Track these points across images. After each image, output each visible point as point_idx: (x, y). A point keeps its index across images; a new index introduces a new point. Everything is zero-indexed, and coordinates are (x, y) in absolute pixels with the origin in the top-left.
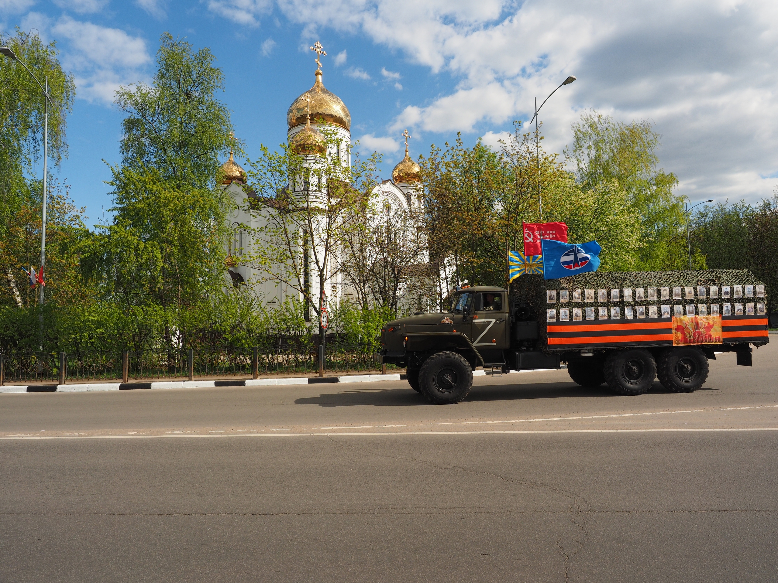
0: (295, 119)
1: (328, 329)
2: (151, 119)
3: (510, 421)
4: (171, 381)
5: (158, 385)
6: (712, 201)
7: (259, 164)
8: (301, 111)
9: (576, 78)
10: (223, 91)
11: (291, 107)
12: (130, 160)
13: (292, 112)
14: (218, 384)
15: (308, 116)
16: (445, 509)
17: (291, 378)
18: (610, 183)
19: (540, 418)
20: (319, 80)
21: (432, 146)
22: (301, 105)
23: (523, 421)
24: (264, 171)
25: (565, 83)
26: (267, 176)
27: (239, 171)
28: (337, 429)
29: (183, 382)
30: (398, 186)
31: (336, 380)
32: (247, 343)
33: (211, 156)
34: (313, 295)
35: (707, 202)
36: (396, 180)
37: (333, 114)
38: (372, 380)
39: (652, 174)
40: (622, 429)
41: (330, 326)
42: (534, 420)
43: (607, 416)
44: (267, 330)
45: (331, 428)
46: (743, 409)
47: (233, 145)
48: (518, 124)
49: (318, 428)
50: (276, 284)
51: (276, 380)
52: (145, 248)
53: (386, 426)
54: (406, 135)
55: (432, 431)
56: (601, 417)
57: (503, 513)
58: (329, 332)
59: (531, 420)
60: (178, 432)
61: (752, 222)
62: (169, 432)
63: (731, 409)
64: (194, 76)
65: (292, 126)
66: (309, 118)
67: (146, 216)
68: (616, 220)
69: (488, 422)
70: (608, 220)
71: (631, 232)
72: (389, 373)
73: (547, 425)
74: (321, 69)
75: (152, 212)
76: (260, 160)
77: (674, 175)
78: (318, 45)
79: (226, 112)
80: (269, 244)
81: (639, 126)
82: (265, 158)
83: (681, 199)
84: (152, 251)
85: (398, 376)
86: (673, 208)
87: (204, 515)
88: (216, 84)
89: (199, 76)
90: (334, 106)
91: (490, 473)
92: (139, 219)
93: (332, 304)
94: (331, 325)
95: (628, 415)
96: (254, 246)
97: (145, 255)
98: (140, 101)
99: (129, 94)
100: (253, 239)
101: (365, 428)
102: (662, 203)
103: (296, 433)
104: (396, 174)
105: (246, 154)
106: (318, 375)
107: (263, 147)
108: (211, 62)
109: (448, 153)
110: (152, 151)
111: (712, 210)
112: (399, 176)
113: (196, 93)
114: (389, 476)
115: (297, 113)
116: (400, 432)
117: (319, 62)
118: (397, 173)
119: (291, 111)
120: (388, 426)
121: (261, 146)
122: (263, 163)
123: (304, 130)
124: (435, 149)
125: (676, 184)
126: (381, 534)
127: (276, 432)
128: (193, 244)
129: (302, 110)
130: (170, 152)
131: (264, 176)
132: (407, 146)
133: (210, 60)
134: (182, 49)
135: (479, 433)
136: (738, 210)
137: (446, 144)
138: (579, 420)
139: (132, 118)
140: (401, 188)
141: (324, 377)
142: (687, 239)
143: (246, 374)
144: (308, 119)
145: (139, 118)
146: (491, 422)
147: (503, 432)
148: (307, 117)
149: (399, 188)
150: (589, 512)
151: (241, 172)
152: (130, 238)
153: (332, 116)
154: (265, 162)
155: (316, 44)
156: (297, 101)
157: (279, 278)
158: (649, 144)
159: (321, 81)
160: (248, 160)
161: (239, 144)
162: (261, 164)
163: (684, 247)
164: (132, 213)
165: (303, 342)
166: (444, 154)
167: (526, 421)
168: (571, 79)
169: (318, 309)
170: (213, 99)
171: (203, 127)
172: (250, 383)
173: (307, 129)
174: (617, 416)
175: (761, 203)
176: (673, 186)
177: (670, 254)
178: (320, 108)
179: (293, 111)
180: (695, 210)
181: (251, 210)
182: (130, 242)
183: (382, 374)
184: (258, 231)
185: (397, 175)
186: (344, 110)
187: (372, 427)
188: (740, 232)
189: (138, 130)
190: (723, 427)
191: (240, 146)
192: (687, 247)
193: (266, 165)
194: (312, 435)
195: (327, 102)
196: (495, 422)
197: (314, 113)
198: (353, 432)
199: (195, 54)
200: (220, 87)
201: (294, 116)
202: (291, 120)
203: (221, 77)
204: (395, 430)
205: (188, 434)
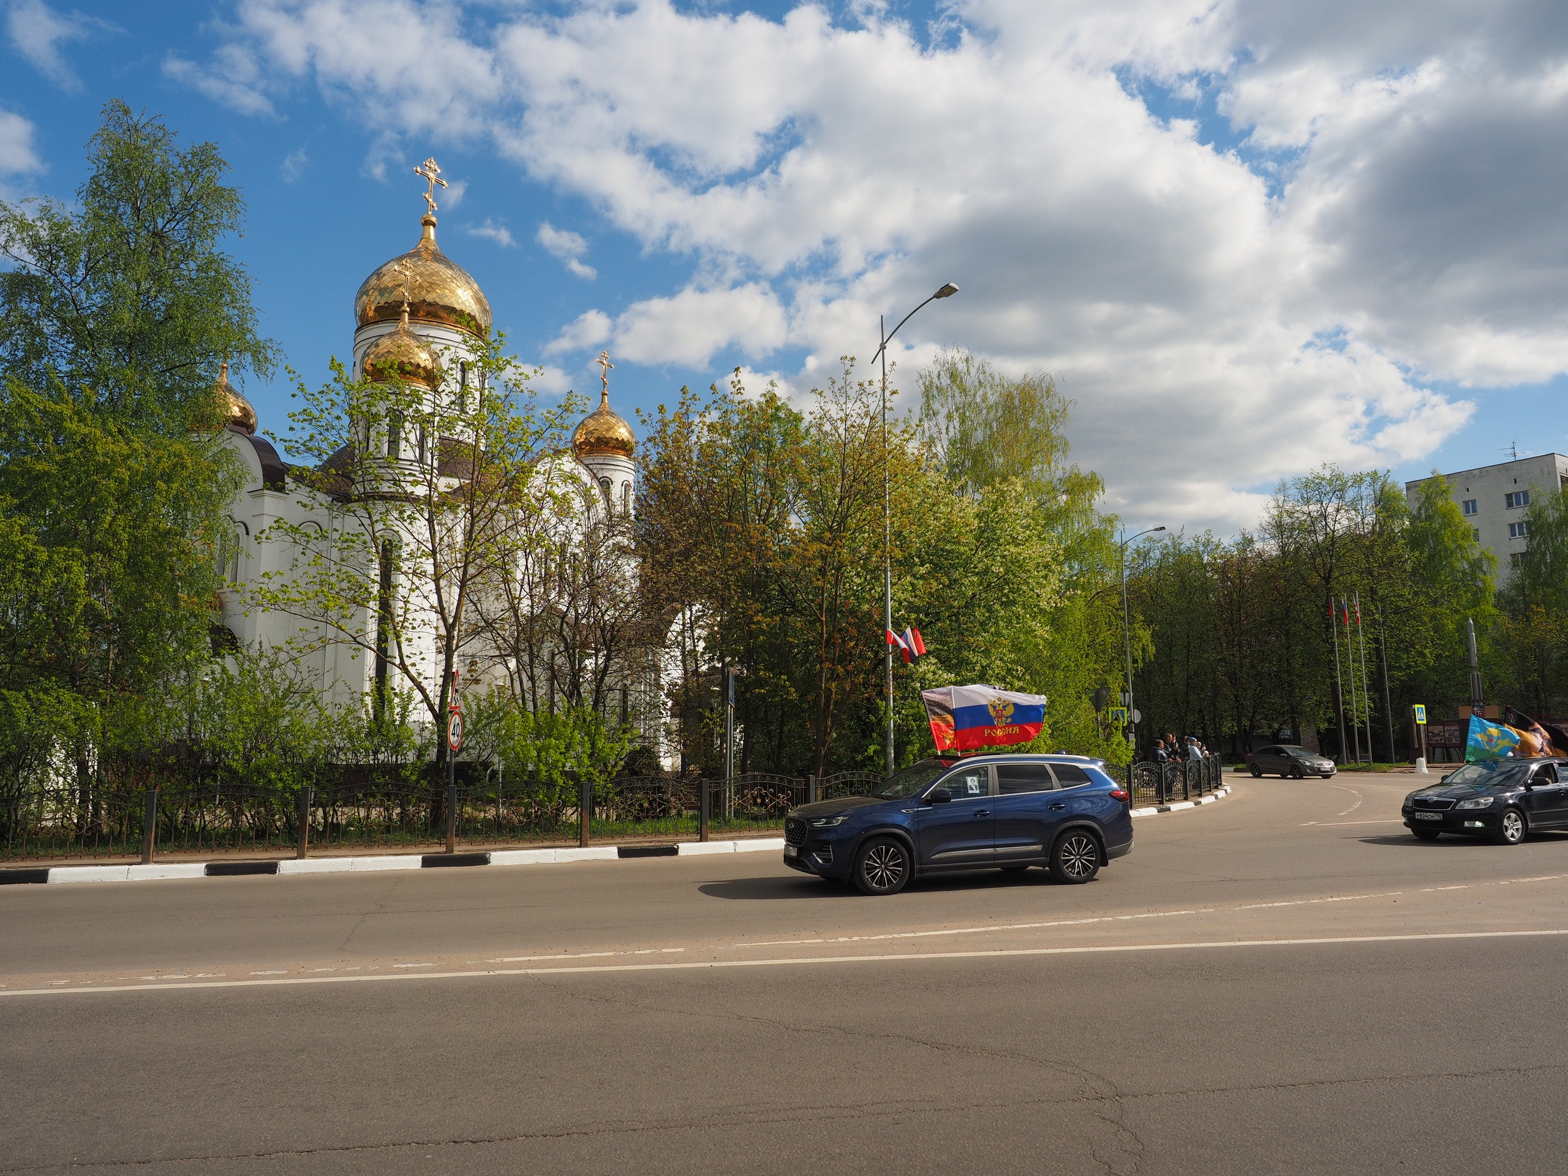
0: (373, 308)
1: (461, 750)
2: (67, 280)
3: (882, 937)
4: (97, 865)
5: (62, 875)
6: (1163, 528)
7: (325, 398)
8: (387, 295)
9: (957, 288)
10: (240, 236)
11: (367, 282)
12: (6, 364)
13: (367, 295)
14: (212, 870)
15: (406, 305)
16: (852, 1108)
17: (382, 855)
18: (1006, 484)
19: (937, 930)
20: (429, 235)
21: (684, 390)
22: (387, 281)
23: (908, 935)
24: (336, 412)
25: (938, 296)
26: (342, 422)
27: (238, 406)
28: (542, 961)
29: (128, 867)
30: (587, 462)
31: (483, 860)
32: (285, 780)
33: (201, 369)
34: (426, 678)
35: (1156, 530)
36: (581, 449)
37: (457, 306)
38: (559, 860)
39: (1059, 474)
40: (1094, 946)
41: (464, 746)
42: (927, 934)
43: (1056, 924)
44: (328, 750)
45: (528, 958)
46: (1278, 907)
47: (258, 352)
48: (850, 363)
49: (498, 960)
50: (353, 653)
51: (350, 860)
52: (50, 562)
53: (640, 952)
54: (605, 362)
55: (740, 959)
56: (1046, 924)
57: (966, 1110)
58: (463, 757)
59: (921, 934)
60: (175, 977)
61: (1223, 570)
62: (151, 978)
63: (1258, 906)
64: (176, 198)
65: (365, 322)
66: (408, 309)
67: (55, 490)
68: (1020, 554)
69: (841, 940)
70: (1006, 553)
71: (1045, 577)
72: (594, 845)
73: (955, 942)
74: (435, 213)
75: (71, 483)
76: (325, 389)
77: (1099, 477)
78: (432, 166)
79: (242, 281)
80: (338, 567)
81: (1036, 382)
82: (338, 387)
83: (1110, 521)
84: (65, 568)
85: (614, 850)
86: (1097, 538)
87: (345, 1152)
88: (225, 220)
89: (188, 198)
90: (459, 292)
91: (898, 1037)
92: (34, 496)
93: (470, 698)
94: (467, 742)
95: (1091, 920)
96: (306, 568)
97: (49, 579)
98: (46, 238)
99: (21, 222)
100: (303, 553)
101: (600, 958)
102: (1078, 527)
104: (580, 438)
105: (296, 375)
106: (443, 849)
107: (337, 361)
108: (219, 174)
109: (716, 405)
110: (62, 349)
111: (1159, 545)
112: (587, 442)
113: (177, 233)
114: (703, 1050)
115: (378, 297)
116: (676, 962)
117: (430, 200)
118: (584, 436)
119: (363, 292)
120: (645, 952)
121: (333, 360)
122: (333, 396)
123: (397, 333)
124: (689, 396)
125: (1101, 492)
126: (756, 1165)
127: (407, 971)
128: (161, 557)
129: (391, 292)
130: (107, 352)
131: (335, 423)
132: (605, 384)
133: (217, 169)
134: (152, 139)
135: (835, 960)
136: (1201, 548)
137: (711, 388)
138: (1008, 931)
139: (24, 272)
140: (591, 466)
141: (456, 853)
142: (1120, 594)
143: (279, 848)
144: (405, 311)
145: (39, 274)
146: (846, 939)
147: (881, 958)
148: (403, 308)
149: (587, 466)
150: (1117, 1098)
151: (243, 409)
152: (16, 538)
153: (451, 310)
154: (338, 394)
155: (428, 164)
156: (378, 274)
157: (358, 639)
158: (1054, 417)
159: (432, 237)
160: (301, 388)
161: (269, 350)
162: (329, 397)
164: (20, 482)
165: (406, 779)
166: (707, 408)
167: (912, 935)
168: (949, 289)
169: (437, 708)
170: (216, 251)
171: (188, 307)
172: (290, 867)
173: (402, 332)
174: (1073, 922)
175: (1238, 538)
176: (1096, 497)
177: (1092, 621)
178: (428, 292)
179: (370, 293)
180: (1132, 545)
181: (265, 491)
182: (15, 547)
183: (580, 846)
184: (316, 538)
185: (582, 440)
186: (479, 301)
187: (611, 954)
188: (1205, 588)
189: (32, 301)
191: (270, 354)
192: (1123, 609)
193: (338, 400)
194: (492, 973)
195: (444, 281)
196: (855, 938)
197: (417, 301)
198: (579, 966)
199: (182, 154)
200: (231, 228)
201: (370, 302)
202: (364, 310)
203: (238, 208)
204: (664, 959)
205: (201, 980)
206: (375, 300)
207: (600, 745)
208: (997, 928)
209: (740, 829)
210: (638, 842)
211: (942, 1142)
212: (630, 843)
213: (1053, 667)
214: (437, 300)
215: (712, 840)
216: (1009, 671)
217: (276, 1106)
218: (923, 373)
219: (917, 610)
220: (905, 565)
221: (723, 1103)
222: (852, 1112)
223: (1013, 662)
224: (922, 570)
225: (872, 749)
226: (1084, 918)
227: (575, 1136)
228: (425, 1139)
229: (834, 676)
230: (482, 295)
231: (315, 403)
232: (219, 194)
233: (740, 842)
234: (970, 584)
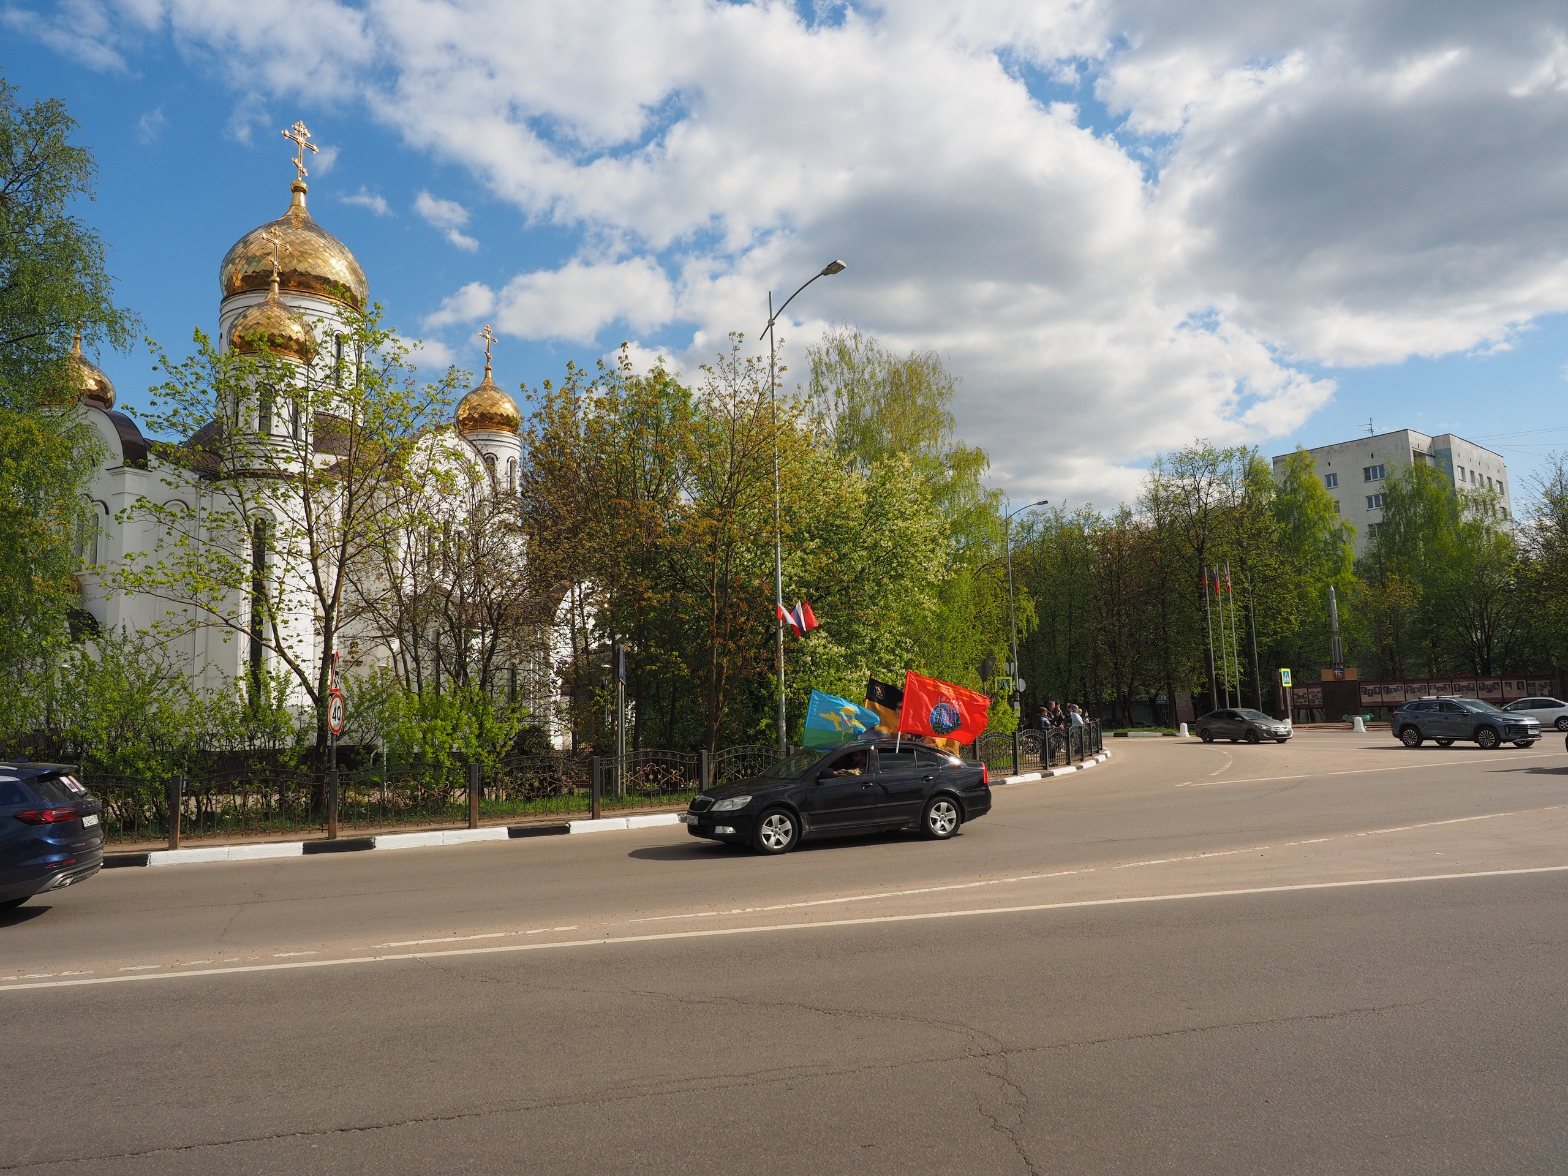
0: (240, 277)
1: (343, 734)
3: (775, 907)
6: (1046, 502)
7: (189, 371)
8: (254, 264)
9: (845, 265)
10: (92, 199)
11: (232, 250)
13: (234, 264)
15: (275, 275)
16: (747, 1076)
17: (260, 843)
18: (894, 459)
19: (828, 899)
20: (299, 202)
21: (570, 366)
22: (254, 249)
23: (800, 905)
24: (201, 386)
25: (825, 273)
26: (208, 397)
27: (94, 379)
28: (430, 944)
30: (471, 438)
31: (368, 845)
32: (154, 769)
33: (51, 340)
34: (304, 661)
35: (1038, 504)
36: (464, 425)
37: (330, 277)
38: (447, 842)
39: (946, 450)
40: (981, 909)
41: (346, 729)
42: (819, 902)
43: (945, 888)
44: (200, 738)
45: (416, 942)
46: (1154, 865)
47: (115, 324)
48: (739, 339)
49: (385, 945)
50: (226, 636)
51: (226, 849)
53: (532, 932)
54: (488, 336)
55: (633, 935)
56: (935, 889)
57: (857, 1072)
58: (345, 741)
59: (814, 903)
60: (38, 976)
61: (1103, 543)
62: (12, 978)
63: (1135, 864)
64: (19, 157)
65: (231, 292)
66: (278, 279)
68: (907, 528)
69: (734, 912)
70: (894, 527)
71: (933, 551)
72: (483, 826)
73: (847, 910)
74: (305, 179)
76: (189, 362)
77: (984, 453)
78: (301, 129)
79: (95, 246)
80: (208, 547)
81: (923, 359)
82: (204, 359)
83: (995, 495)
85: (504, 830)
86: (983, 512)
88: (74, 181)
89: (32, 158)
90: (333, 261)
91: (791, 1004)
93: (351, 680)
94: (348, 725)
95: (978, 884)
96: (172, 549)
100: (168, 533)
101: (490, 939)
102: (964, 501)
103: (338, 958)
104: (463, 414)
105: (157, 347)
106: (325, 835)
107: (202, 333)
108: (66, 133)
109: (603, 381)
111: (1042, 518)
112: (470, 418)
113: (22, 195)
114: (597, 1026)
115: (246, 266)
116: (569, 940)
117: (300, 165)
118: (467, 412)
119: (229, 260)
120: (537, 931)
121: (197, 331)
122: (198, 369)
123: (266, 303)
124: (576, 371)
125: (986, 468)
126: (650, 1136)
127: (289, 960)
128: (12, 539)
129: (259, 261)
131: (201, 397)
132: (488, 358)
133: (64, 127)
135: (729, 931)
136: (1082, 521)
137: (598, 363)
138: (898, 897)
140: (475, 443)
141: (339, 838)
142: (1005, 566)
143: (149, 840)
144: (275, 281)
146: (740, 911)
147: (774, 928)
148: (272, 278)
149: (470, 442)
150: (1003, 1054)
151: (99, 382)
153: (325, 280)
154: (203, 367)
155: (296, 127)
156: (245, 241)
157: (230, 622)
158: (940, 394)
159: (303, 204)
160: (163, 360)
161: (127, 320)
162: (193, 370)
163: (1002, 582)
165: (284, 765)
166: (594, 383)
167: (805, 904)
168: (837, 266)
169: (316, 691)
170: (65, 214)
171: (35, 274)
172: (161, 858)
173: (271, 303)
174: (961, 887)
175: (1117, 511)
176: (982, 472)
177: (978, 593)
178: (300, 261)
179: (237, 261)
180: (1016, 519)
181: (126, 469)
183: (469, 828)
184: (183, 518)
185: (465, 416)
186: (354, 271)
187: (502, 934)
188: (1086, 560)
190: (1140, 895)
191: (127, 325)
192: (1008, 581)
193: (203, 373)
194: (378, 959)
195: (316, 250)
196: (748, 910)
197: (287, 270)
198: (469, 948)
199: (24, 110)
200: (82, 190)
201: (237, 271)
202: (230, 279)
203: (89, 169)
204: (556, 938)
205: (67, 978)
206: (241, 270)
207: (488, 725)
208: (888, 895)
209: (633, 805)
210: (529, 822)
211: (834, 1105)
212: (521, 823)
213: (940, 638)
214: (309, 270)
215: (604, 817)
216: (898, 643)
217: (151, 1103)
218: (812, 350)
219: (808, 585)
220: (795, 540)
221: (617, 1078)
222: (746, 1080)
223: (902, 634)
224: (812, 545)
225: (764, 723)
226: (972, 882)
227: (466, 1118)
228: (310, 1128)
229: (725, 652)
230: (357, 265)
231: (179, 376)
232: (67, 154)
233: (632, 819)
234: (859, 559)
